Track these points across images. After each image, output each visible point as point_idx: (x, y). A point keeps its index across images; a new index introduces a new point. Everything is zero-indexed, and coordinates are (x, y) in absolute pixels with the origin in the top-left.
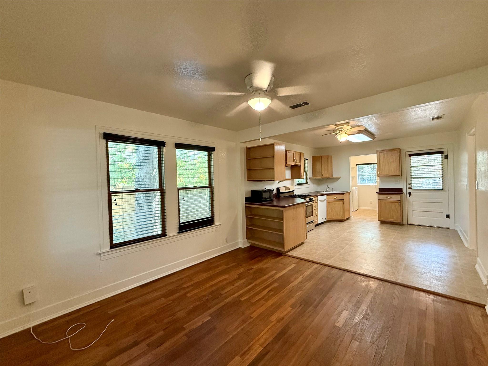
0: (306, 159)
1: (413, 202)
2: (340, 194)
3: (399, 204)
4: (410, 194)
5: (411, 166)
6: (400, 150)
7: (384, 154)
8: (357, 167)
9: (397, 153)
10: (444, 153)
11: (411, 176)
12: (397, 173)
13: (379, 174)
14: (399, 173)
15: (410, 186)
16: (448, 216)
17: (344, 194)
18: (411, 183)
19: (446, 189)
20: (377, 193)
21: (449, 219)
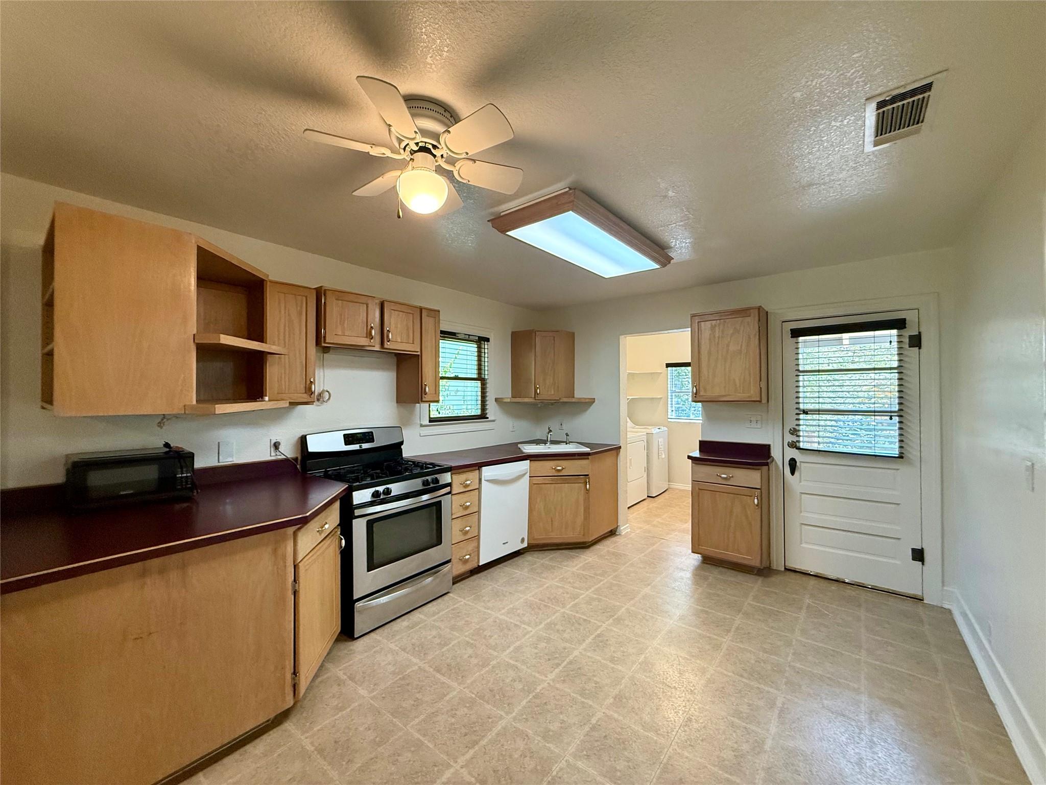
0: (479, 337)
1: (803, 496)
2: (576, 457)
3: (756, 501)
4: (793, 464)
5: (798, 370)
6: (763, 317)
7: (713, 328)
8: (669, 372)
9: (751, 325)
10: (907, 326)
11: (798, 403)
12: (752, 392)
13: (696, 394)
14: (758, 395)
15: (794, 439)
16: (918, 555)
17: (590, 457)
18: (797, 427)
19: (913, 453)
20: (689, 457)
21: (923, 564)
